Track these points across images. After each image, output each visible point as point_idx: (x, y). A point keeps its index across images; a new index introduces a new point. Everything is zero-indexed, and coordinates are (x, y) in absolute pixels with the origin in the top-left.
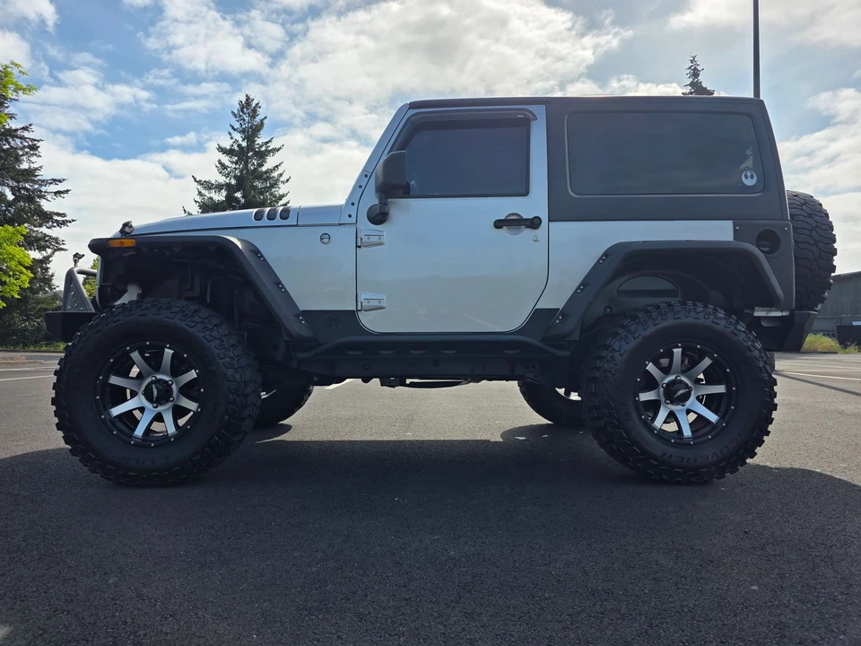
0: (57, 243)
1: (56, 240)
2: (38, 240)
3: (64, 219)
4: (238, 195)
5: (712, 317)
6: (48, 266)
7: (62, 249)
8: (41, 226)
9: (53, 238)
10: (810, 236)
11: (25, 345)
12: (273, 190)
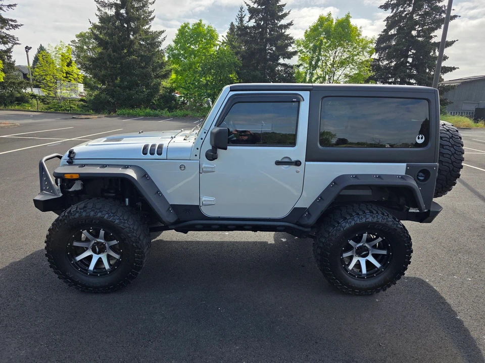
0: (14, 39)
1: (13, 37)
2: (2, 37)
3: (16, 24)
4: (123, 11)
5: (385, 221)
6: (11, 54)
7: (18, 44)
8: (2, 28)
9: (11, 36)
10: (450, 159)
11: (5, 105)
12: (145, 9)
